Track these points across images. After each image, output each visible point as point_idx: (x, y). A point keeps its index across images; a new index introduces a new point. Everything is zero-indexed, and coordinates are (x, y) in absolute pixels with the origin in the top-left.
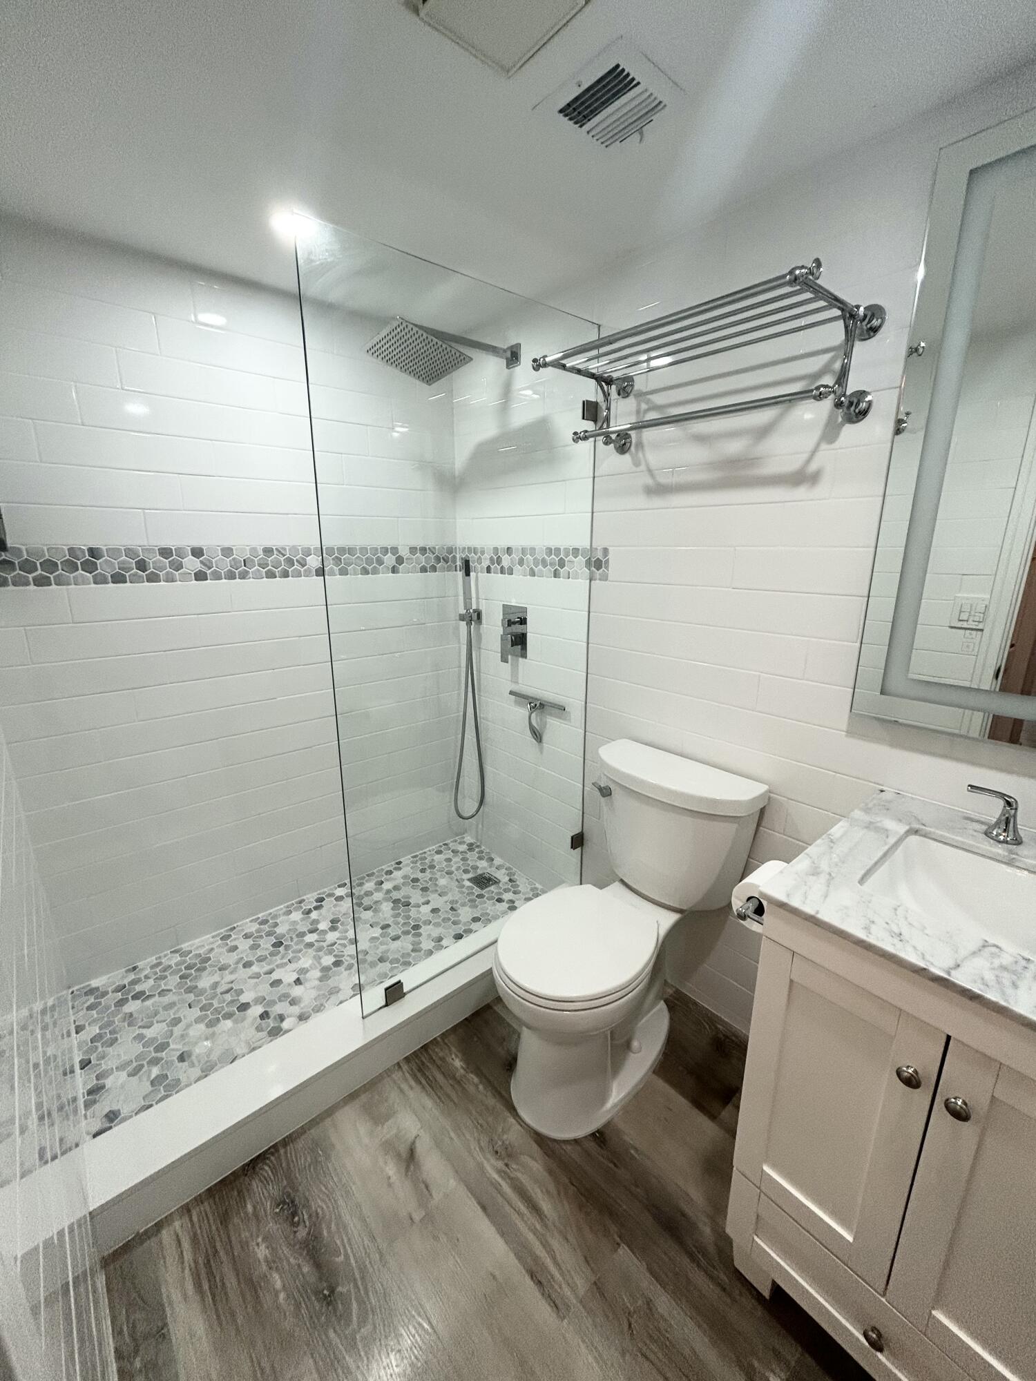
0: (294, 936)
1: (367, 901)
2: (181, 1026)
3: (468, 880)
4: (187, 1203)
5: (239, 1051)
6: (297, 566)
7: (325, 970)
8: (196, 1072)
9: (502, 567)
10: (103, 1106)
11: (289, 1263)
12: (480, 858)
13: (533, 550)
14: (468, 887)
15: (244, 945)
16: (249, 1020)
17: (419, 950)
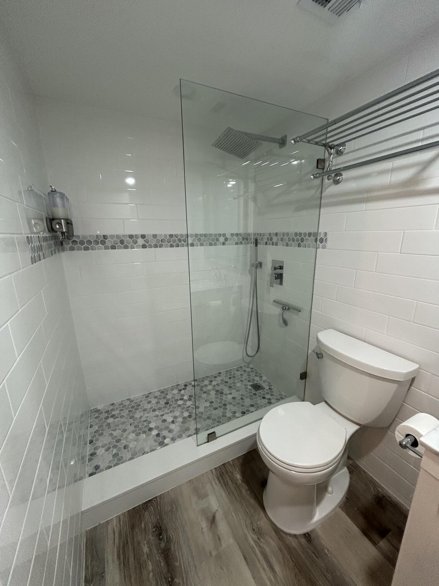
0: (174, 400)
1: (205, 389)
2: (127, 432)
3: (250, 385)
4: (119, 515)
5: (147, 450)
6: (182, 242)
7: (184, 418)
8: (129, 455)
9: (273, 242)
10: (95, 462)
11: (156, 559)
12: (256, 376)
13: (288, 234)
14: (249, 389)
15: (154, 401)
16: (151, 436)
17: (225, 416)
